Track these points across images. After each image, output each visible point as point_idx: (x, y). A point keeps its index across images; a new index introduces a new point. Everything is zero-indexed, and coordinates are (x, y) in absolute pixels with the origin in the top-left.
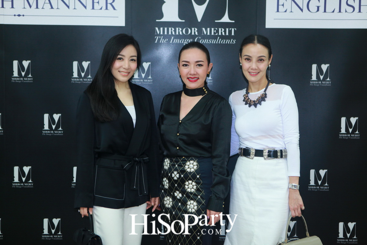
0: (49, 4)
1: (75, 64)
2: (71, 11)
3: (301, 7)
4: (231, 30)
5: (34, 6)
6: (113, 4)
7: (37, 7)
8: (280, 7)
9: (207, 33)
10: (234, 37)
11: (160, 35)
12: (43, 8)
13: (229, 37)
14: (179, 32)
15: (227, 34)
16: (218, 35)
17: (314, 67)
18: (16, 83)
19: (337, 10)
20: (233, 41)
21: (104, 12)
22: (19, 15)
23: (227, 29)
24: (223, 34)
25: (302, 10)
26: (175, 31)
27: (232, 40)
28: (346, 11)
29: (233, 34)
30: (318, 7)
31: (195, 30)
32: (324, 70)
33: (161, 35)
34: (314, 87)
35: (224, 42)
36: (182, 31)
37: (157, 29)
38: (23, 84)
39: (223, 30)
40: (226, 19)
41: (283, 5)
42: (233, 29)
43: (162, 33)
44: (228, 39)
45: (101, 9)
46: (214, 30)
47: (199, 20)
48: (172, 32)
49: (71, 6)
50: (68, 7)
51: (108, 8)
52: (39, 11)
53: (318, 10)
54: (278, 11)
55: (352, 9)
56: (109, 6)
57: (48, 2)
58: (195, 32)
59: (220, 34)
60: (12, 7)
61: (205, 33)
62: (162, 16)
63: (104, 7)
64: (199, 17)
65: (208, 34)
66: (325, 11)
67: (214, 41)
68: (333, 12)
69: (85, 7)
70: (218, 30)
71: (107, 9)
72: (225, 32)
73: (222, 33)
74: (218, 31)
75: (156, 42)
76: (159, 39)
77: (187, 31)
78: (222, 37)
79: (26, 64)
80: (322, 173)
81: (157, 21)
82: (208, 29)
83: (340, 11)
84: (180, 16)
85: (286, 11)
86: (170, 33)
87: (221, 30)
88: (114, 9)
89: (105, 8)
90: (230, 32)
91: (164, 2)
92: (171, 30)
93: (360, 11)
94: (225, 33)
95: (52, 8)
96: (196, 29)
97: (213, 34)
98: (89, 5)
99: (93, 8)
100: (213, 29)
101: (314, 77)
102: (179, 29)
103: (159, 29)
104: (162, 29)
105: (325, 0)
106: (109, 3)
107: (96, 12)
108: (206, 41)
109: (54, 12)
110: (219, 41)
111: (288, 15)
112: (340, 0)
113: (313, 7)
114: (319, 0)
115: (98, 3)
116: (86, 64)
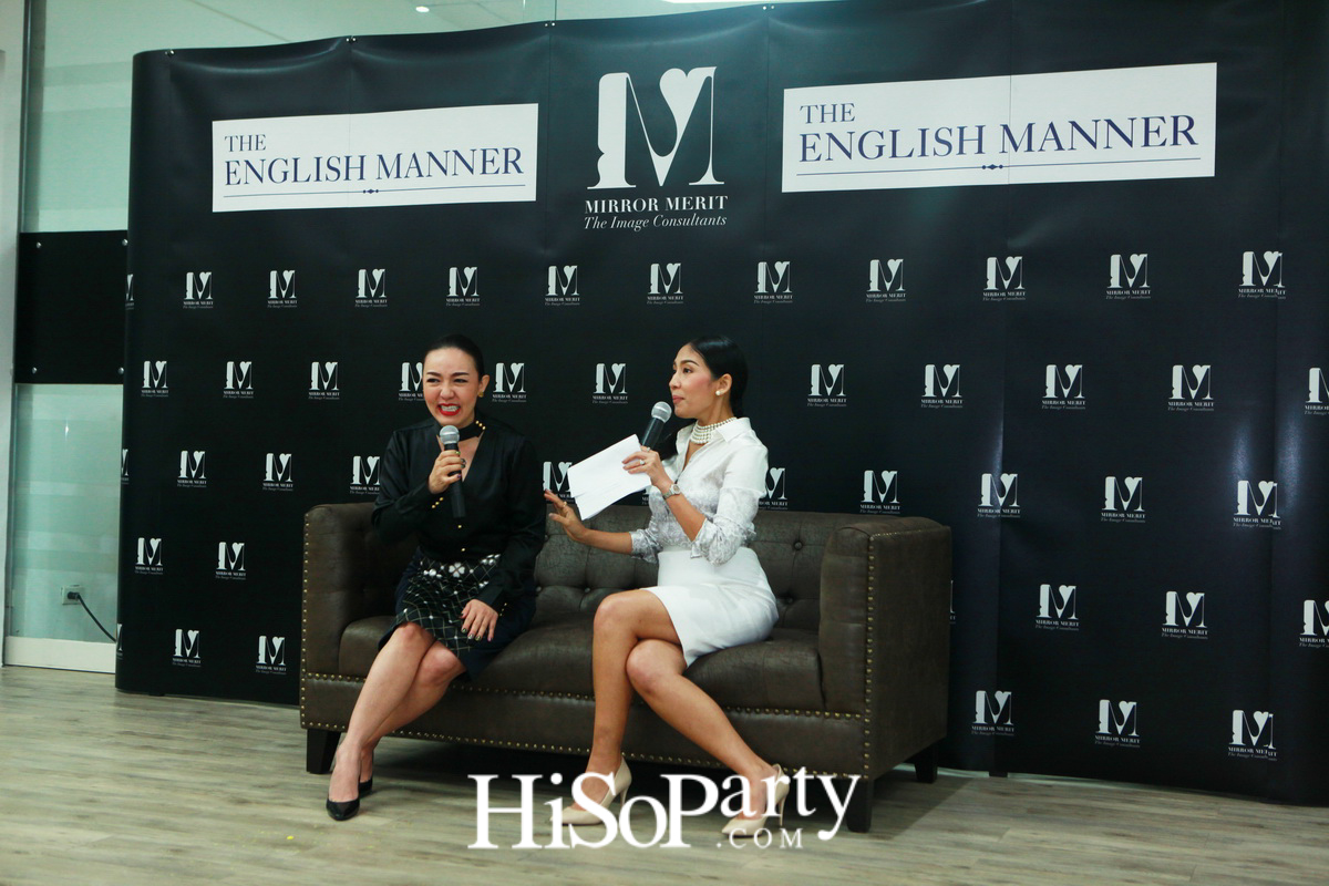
0: (416, 169)
1: (453, 272)
2: (449, 180)
3: (848, 150)
4: (719, 199)
5: (394, 174)
6: (517, 162)
7: (398, 176)
8: (808, 151)
9: (674, 207)
10: (722, 213)
11: (593, 214)
12: (407, 177)
14: (626, 208)
15: (711, 207)
16: (694, 210)
17: (875, 265)
18: (361, 309)
19: (918, 152)
20: (721, 221)
21: (502, 178)
22: (371, 192)
23: (711, 198)
24: (704, 207)
25: (849, 155)
26: (619, 206)
27: (719, 218)
28: (935, 153)
29: (721, 207)
30: (881, 148)
31: (653, 201)
32: (894, 271)
33: (595, 215)
35: (705, 222)
36: (631, 205)
37: (588, 203)
38: (372, 310)
39: (703, 199)
40: (708, 179)
41: (813, 147)
42: (722, 198)
43: (596, 211)
44: (712, 217)
45: (497, 172)
46: (687, 201)
47: (661, 184)
48: (613, 208)
49: (450, 171)
50: (445, 172)
51: (509, 171)
52: (401, 183)
53: (880, 154)
54: (804, 159)
55: (946, 148)
56: (511, 166)
57: (415, 166)
58: (653, 207)
59: (698, 208)
61: (671, 207)
62: (597, 179)
63: (502, 170)
64: (662, 176)
65: (677, 208)
66: (894, 155)
67: (686, 222)
68: (910, 155)
69: (472, 171)
70: (695, 200)
71: (506, 171)
72: (707, 203)
73: (701, 205)
74: (693, 203)
75: (586, 227)
76: (592, 222)
77: (640, 205)
78: (701, 213)
79: (377, 274)
80: (888, 477)
81: (589, 188)
82: (677, 200)
83: (923, 154)
84: (628, 179)
85: (818, 159)
86: (611, 211)
87: (700, 200)
88: (519, 171)
89: (504, 171)
90: (716, 203)
91: (601, 154)
92: (613, 205)
93: (961, 152)
94: (707, 205)
95: (420, 175)
96: (656, 201)
97: (684, 208)
98: (478, 167)
99: (484, 172)
100: (685, 199)
101: (874, 286)
102: (626, 203)
103: (592, 204)
104: (596, 202)
105: (894, 132)
106: (511, 162)
107: (488, 179)
108: (672, 222)
109: (423, 182)
110: (696, 221)
111: (823, 165)
112: (924, 131)
113: (870, 148)
114: (882, 134)
115: (492, 161)
116: (469, 272)
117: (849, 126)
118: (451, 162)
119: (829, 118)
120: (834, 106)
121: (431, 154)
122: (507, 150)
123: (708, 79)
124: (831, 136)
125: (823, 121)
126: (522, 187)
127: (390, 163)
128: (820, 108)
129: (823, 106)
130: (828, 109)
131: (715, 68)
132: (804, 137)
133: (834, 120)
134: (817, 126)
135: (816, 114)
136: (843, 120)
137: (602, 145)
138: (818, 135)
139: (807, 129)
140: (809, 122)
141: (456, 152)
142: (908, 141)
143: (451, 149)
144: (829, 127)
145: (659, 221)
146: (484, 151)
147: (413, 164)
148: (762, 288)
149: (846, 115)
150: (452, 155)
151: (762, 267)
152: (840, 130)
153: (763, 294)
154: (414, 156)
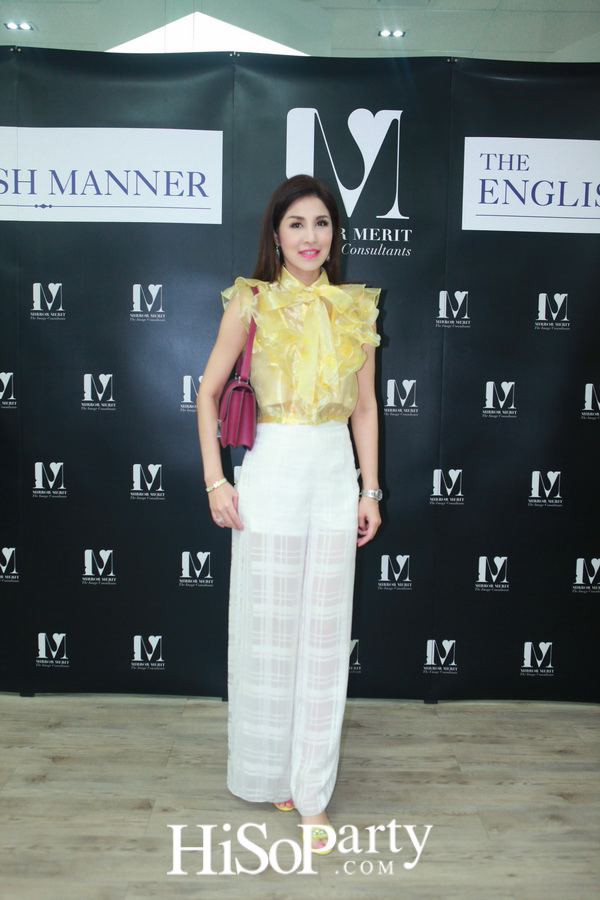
0: (94, 187)
1: (137, 289)
2: (130, 199)
3: (523, 196)
4: (404, 232)
5: (69, 189)
6: (202, 186)
7: (74, 193)
8: (486, 194)
9: (362, 237)
10: (407, 245)
12: (83, 194)
13: (401, 244)
15: (397, 239)
16: (381, 241)
17: (543, 297)
18: (37, 322)
19: (582, 202)
20: (406, 252)
21: (186, 200)
22: (43, 206)
23: (397, 231)
24: (390, 239)
25: (523, 201)
27: (405, 249)
28: (597, 205)
29: (406, 240)
30: (551, 196)
31: (341, 231)
32: (560, 304)
34: (541, 332)
35: (391, 252)
38: (49, 322)
39: (390, 232)
40: (394, 213)
41: (492, 191)
42: (407, 231)
44: (398, 248)
45: (181, 194)
46: (375, 232)
47: (349, 215)
49: (132, 190)
50: (126, 191)
51: (194, 194)
52: (77, 199)
53: (550, 202)
54: (483, 201)
56: (196, 190)
57: (93, 183)
58: (342, 236)
59: (384, 239)
60: (33, 192)
61: (359, 237)
63: (187, 192)
64: (350, 208)
65: (365, 238)
66: (562, 204)
67: (374, 252)
68: (575, 205)
69: (155, 192)
70: (382, 232)
71: (191, 194)
72: (393, 235)
73: (387, 237)
74: (381, 234)
78: (388, 244)
79: (54, 288)
80: (553, 476)
82: (365, 230)
83: (586, 205)
85: (496, 202)
87: (387, 232)
88: (204, 195)
89: (188, 194)
90: (402, 236)
94: (393, 237)
95: (98, 193)
96: (344, 231)
97: (372, 239)
98: (162, 188)
99: (168, 194)
100: (372, 230)
101: (542, 316)
105: (563, 184)
106: (196, 185)
107: (173, 200)
108: (360, 251)
109: (102, 200)
110: (383, 251)
111: (499, 208)
112: (587, 184)
113: (541, 195)
114: (552, 184)
115: (177, 184)
116: (154, 289)
117: (523, 175)
118: (132, 182)
119: (506, 166)
120: (511, 156)
121: (109, 173)
122: (191, 174)
123: (395, 122)
124: (507, 182)
125: (501, 168)
126: (208, 210)
127: (65, 179)
128: (499, 157)
129: (501, 156)
130: (506, 158)
131: (401, 111)
132: (484, 181)
133: (511, 169)
134: (494, 173)
135: (495, 162)
136: (519, 169)
137: (290, 174)
138: (496, 181)
139: (486, 175)
140: (488, 168)
141: (138, 173)
142: (574, 193)
143: (133, 169)
144: (506, 174)
145: (347, 249)
146: (168, 173)
147: (91, 182)
148: (443, 314)
149: (522, 165)
150: (133, 175)
151: (443, 295)
152: (516, 178)
153: (443, 319)
154: (91, 173)
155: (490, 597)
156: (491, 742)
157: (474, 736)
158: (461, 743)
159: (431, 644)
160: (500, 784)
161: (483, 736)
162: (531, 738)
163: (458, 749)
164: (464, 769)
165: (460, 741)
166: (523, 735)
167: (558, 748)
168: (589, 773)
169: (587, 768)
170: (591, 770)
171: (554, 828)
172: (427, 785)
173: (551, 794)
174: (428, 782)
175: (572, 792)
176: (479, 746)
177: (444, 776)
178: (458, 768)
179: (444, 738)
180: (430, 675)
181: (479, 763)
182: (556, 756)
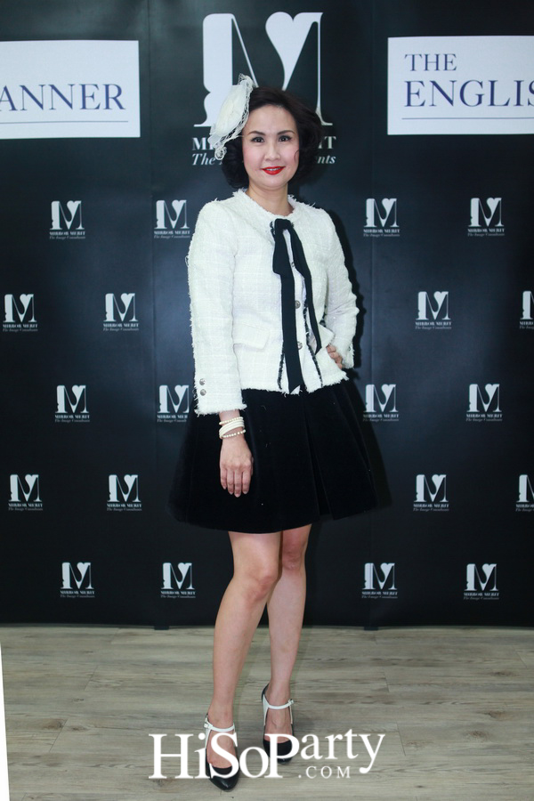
0: (9, 103)
1: (55, 206)
2: (45, 114)
3: (451, 97)
4: (327, 139)
6: (118, 98)
8: (412, 96)
10: (332, 153)
11: (201, 151)
13: (325, 152)
15: (320, 147)
17: (475, 203)
19: (514, 101)
20: (330, 160)
21: (103, 113)
25: (451, 102)
27: (328, 157)
28: (529, 103)
29: (330, 147)
30: (480, 96)
32: (493, 209)
33: (203, 152)
34: (475, 238)
37: (196, 140)
41: (418, 94)
42: (330, 138)
43: (204, 148)
44: (322, 156)
45: (98, 108)
49: (47, 105)
50: (41, 106)
51: (110, 107)
53: (480, 102)
54: (409, 104)
56: (112, 102)
57: (7, 99)
62: (204, 117)
63: (103, 105)
66: (492, 104)
68: (507, 104)
69: (71, 105)
71: (107, 107)
75: (195, 163)
76: (200, 159)
80: (491, 389)
81: (196, 126)
83: (518, 104)
85: (423, 105)
88: (121, 107)
89: (105, 107)
90: (326, 142)
91: (208, 93)
95: (14, 109)
98: (77, 102)
99: (84, 107)
101: (475, 222)
103: (200, 141)
104: (204, 139)
105: (493, 83)
106: (112, 98)
107: (89, 114)
109: (17, 116)
111: (427, 111)
112: (519, 83)
113: (470, 96)
114: (481, 84)
115: (93, 97)
116: (73, 206)
117: (451, 75)
118: (47, 96)
119: (432, 66)
120: (437, 56)
121: (24, 88)
122: (107, 86)
123: (315, 25)
124: (434, 83)
125: (426, 69)
126: (125, 123)
128: (424, 57)
129: (427, 56)
130: (432, 59)
131: (320, 14)
132: (409, 83)
133: (437, 69)
134: (420, 73)
135: (420, 62)
136: (446, 69)
137: (208, 84)
138: (422, 82)
139: (411, 76)
140: (413, 69)
141: (53, 87)
142: (505, 92)
143: (47, 83)
144: (433, 75)
147: (5, 97)
148: (370, 222)
149: (449, 64)
150: (48, 89)
151: (370, 203)
152: (443, 79)
153: (371, 228)
154: (6, 89)
155: (429, 517)
156: (427, 665)
157: (410, 660)
158: (395, 667)
159: (369, 568)
160: (428, 703)
161: (419, 660)
162: (469, 662)
163: (389, 672)
164: (392, 690)
165: (394, 664)
166: (460, 659)
167: (495, 670)
168: (524, 693)
169: (521, 689)
170: (527, 690)
171: (476, 743)
172: (351, 705)
173: (479, 713)
174: (351, 703)
175: (500, 710)
176: (412, 669)
177: (370, 697)
178: (387, 689)
179: (378, 662)
180: (369, 600)
181: (409, 685)
182: (493, 678)
